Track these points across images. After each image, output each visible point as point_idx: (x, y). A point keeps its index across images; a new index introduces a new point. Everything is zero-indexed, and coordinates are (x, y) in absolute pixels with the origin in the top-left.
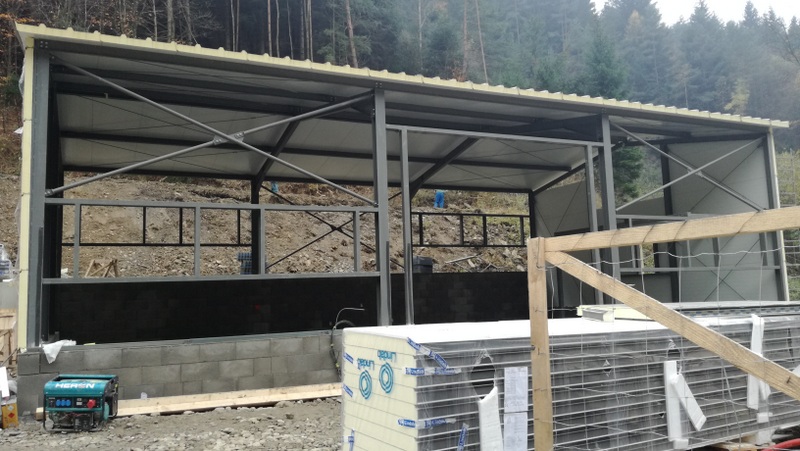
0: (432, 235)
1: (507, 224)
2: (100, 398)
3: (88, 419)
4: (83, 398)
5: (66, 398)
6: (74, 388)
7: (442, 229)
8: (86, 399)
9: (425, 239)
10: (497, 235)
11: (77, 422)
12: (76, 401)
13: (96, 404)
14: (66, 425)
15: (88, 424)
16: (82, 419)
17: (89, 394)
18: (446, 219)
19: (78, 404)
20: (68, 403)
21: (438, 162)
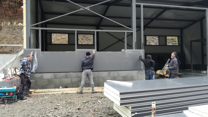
0: (149, 43)
1: (172, 39)
2: (14, 92)
3: (10, 100)
4: (8, 92)
5: (2, 93)
6: (5, 89)
7: (152, 41)
8: (9, 93)
9: (147, 44)
10: (169, 42)
11: (6, 101)
12: (6, 94)
13: (13, 94)
14: (2, 103)
15: (10, 101)
16: (8, 100)
17: (10, 91)
18: (153, 38)
19: (6, 95)
20: (3, 94)
21: (152, 19)
